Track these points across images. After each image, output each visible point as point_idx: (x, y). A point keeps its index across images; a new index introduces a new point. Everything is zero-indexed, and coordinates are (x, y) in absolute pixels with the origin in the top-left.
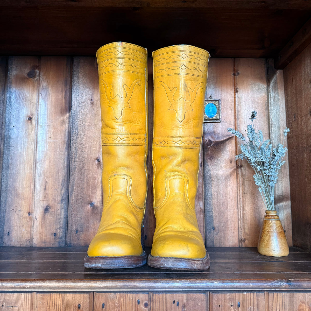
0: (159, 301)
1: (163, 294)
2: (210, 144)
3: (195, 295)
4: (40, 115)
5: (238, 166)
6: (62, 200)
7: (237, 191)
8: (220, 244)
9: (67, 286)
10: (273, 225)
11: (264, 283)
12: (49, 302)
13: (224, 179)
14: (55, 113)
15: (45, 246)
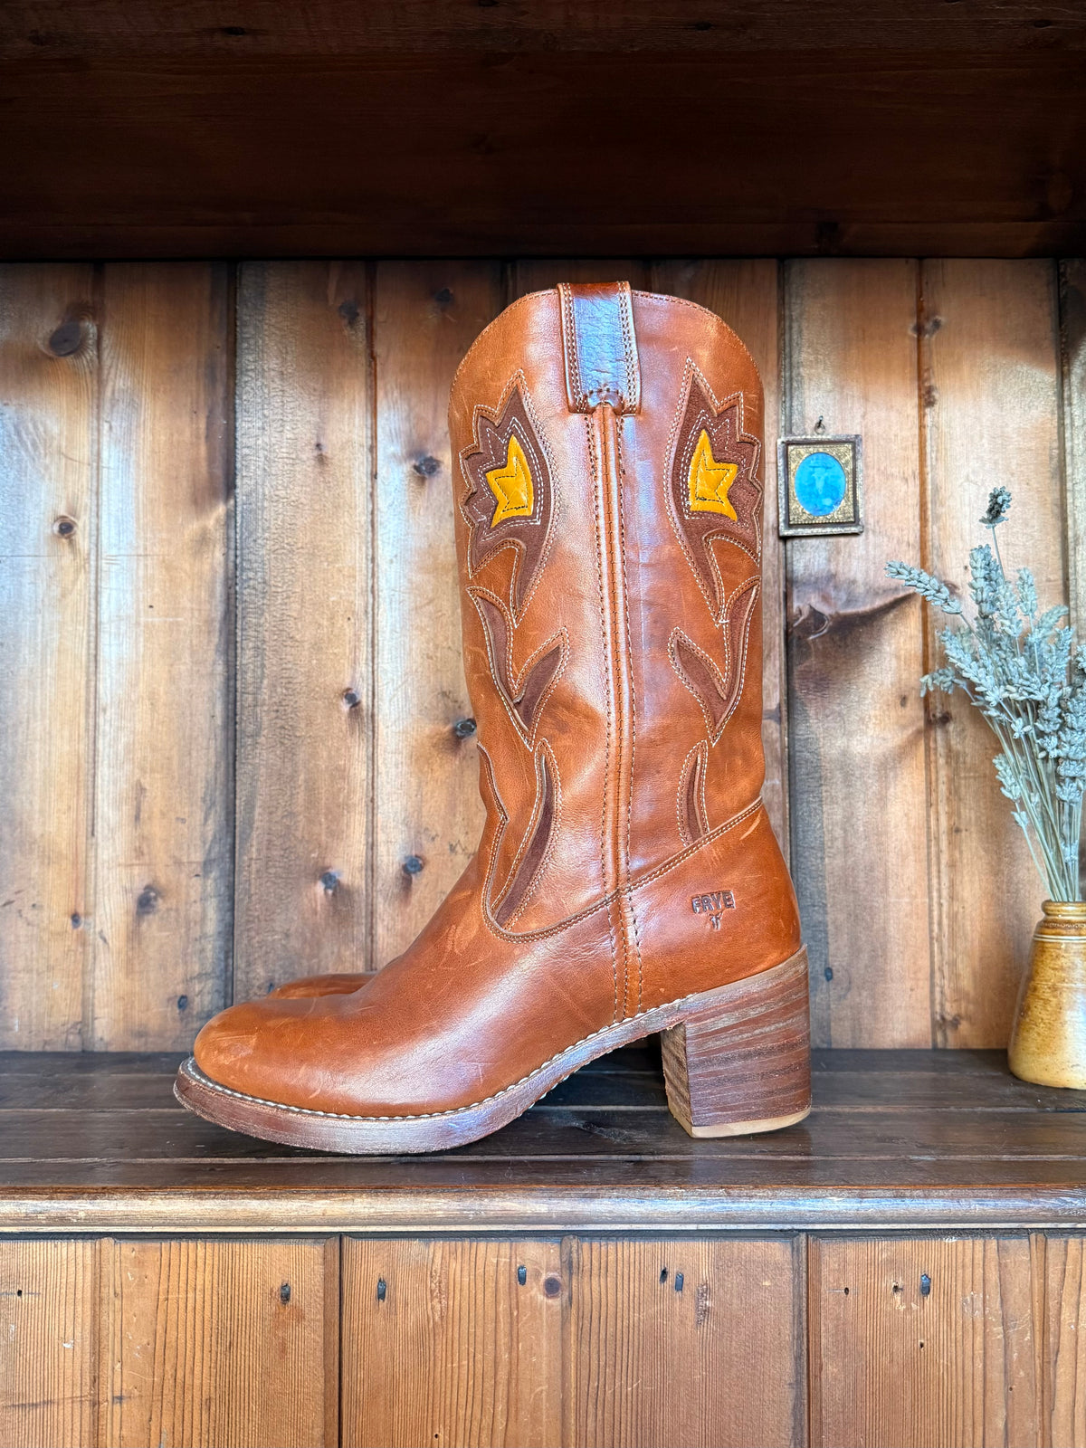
0: (603, 1271)
1: (620, 1244)
2: (817, 628)
3: (748, 1246)
4: (109, 514)
5: (934, 716)
6: (207, 864)
7: (928, 821)
8: (853, 1038)
9: (232, 1215)
10: (1073, 963)
11: (1029, 1201)
12: (164, 1276)
13: (871, 772)
14: (166, 505)
15: (142, 1049)
